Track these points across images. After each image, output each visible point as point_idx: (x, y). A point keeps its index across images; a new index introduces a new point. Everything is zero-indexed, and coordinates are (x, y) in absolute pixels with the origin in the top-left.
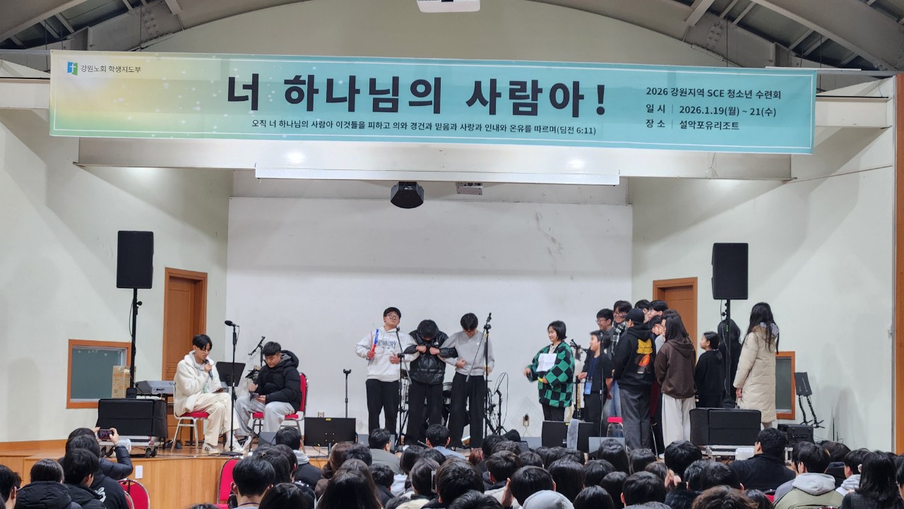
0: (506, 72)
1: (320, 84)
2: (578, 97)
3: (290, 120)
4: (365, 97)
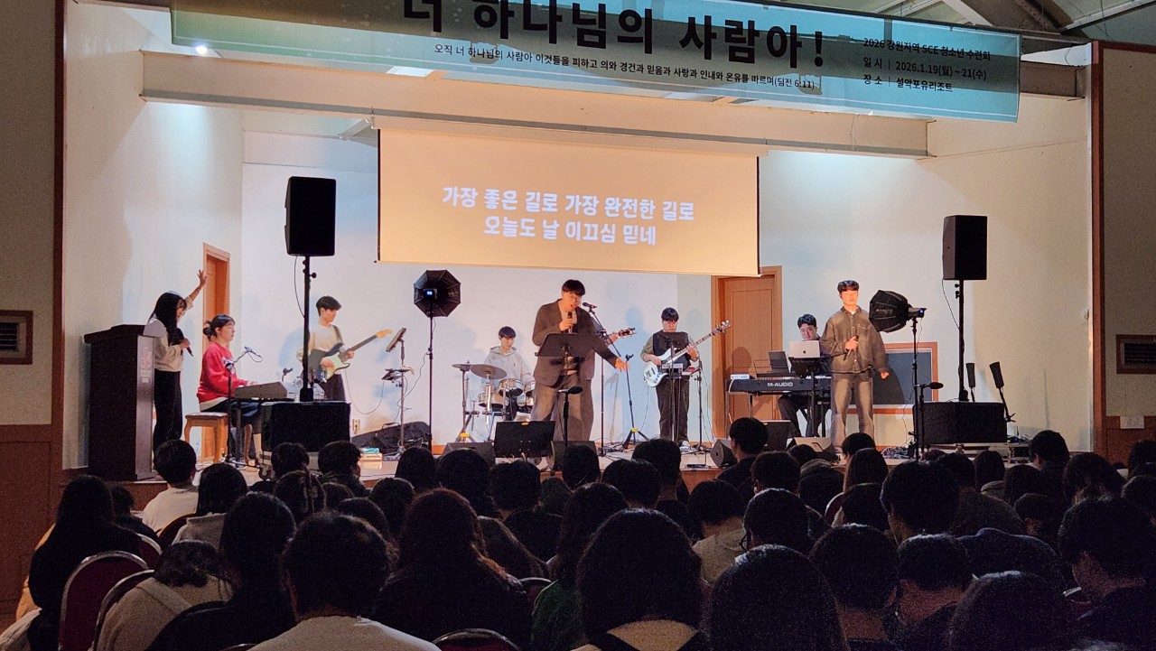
0: (721, 9)
1: (516, 5)
2: (795, 44)
3: (481, 47)
4: (565, 26)
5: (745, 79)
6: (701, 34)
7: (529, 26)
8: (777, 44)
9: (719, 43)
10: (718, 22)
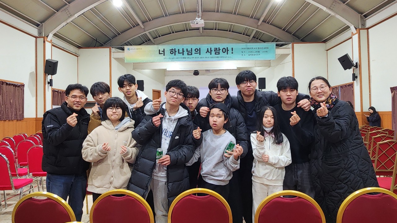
0: (213, 46)
1: (177, 50)
2: (228, 50)
3: (171, 57)
4: (185, 52)
5: (218, 57)
6: (209, 51)
7: (179, 53)
8: (224, 51)
10: (213, 49)
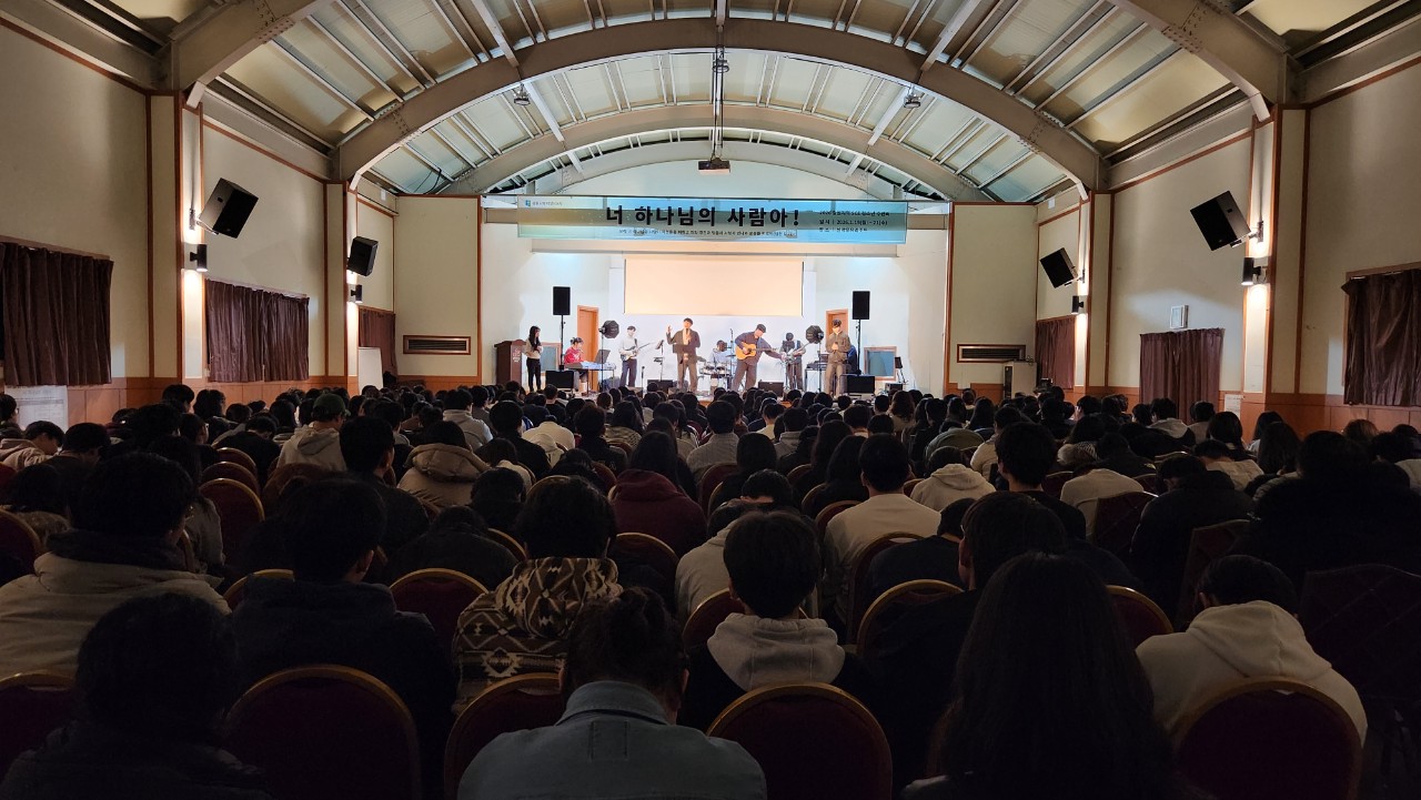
1: (654, 211)
2: (784, 217)
3: (638, 229)
4: (676, 218)
5: (759, 234)
6: (738, 216)
7: (658, 218)
8: (775, 217)
9: (747, 219)
10: (746, 210)
